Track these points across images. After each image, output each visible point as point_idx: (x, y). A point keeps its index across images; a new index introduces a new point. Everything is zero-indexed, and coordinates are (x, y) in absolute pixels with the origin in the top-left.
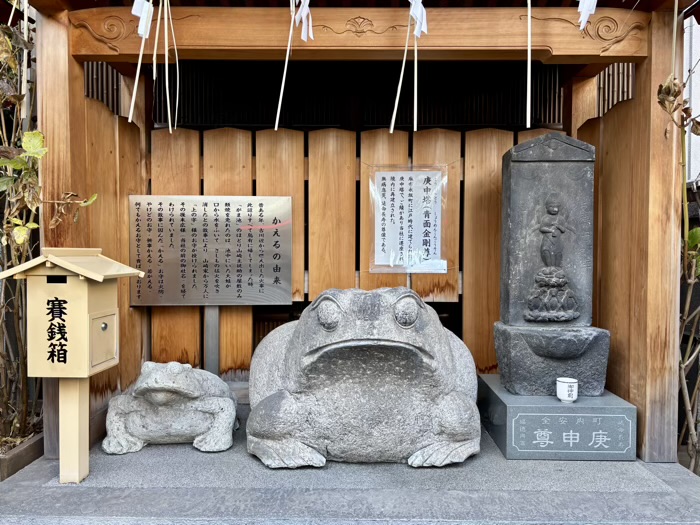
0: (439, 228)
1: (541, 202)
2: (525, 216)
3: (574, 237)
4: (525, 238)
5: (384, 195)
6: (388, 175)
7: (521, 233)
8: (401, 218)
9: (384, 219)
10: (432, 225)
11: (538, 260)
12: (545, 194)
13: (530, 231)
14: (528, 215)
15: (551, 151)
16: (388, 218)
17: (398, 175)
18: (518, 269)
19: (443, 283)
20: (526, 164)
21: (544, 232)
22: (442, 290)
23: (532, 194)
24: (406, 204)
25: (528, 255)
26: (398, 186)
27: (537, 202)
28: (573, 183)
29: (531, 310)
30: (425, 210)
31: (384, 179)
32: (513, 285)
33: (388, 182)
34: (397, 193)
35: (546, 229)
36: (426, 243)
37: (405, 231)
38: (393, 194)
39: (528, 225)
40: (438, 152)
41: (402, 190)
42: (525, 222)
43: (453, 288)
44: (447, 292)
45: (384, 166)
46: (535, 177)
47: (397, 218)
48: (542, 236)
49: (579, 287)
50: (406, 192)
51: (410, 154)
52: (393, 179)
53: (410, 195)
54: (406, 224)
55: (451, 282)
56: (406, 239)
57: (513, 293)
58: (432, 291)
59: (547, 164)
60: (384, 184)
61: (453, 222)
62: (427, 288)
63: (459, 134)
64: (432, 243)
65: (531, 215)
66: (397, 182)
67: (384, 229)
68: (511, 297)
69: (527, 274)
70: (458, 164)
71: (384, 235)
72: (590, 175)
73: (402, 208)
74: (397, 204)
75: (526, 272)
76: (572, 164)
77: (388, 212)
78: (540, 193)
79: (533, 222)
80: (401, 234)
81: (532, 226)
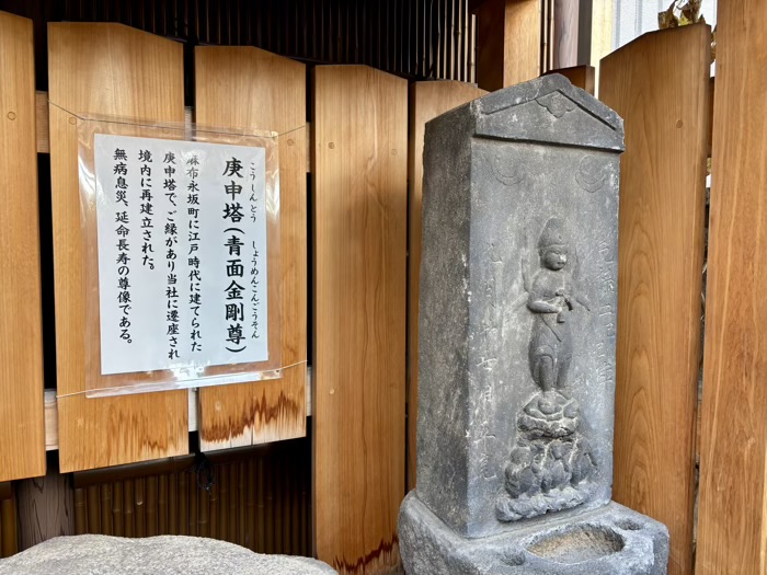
0: (262, 278)
1: (530, 239)
2: (499, 273)
3: (587, 318)
4: (498, 326)
5: (121, 196)
6: (133, 146)
7: (492, 316)
8: (171, 254)
9: (123, 258)
10: (247, 271)
11: (524, 375)
12: (538, 220)
13: (509, 309)
14: (505, 271)
15: (553, 119)
16: (135, 253)
17: (159, 147)
18: (485, 401)
19: (272, 401)
20: (503, 146)
21: (537, 312)
22: (271, 414)
23: (513, 219)
24: (180, 221)
25: (506, 366)
26: (159, 177)
27: (523, 242)
28: (586, 197)
29: (514, 496)
30: (230, 235)
31: (120, 154)
32: (476, 440)
33: (134, 164)
34: (158, 191)
35: (541, 303)
36: (232, 312)
37: (182, 287)
38: (146, 194)
39: (504, 295)
40: (255, 102)
41: (170, 184)
42: (499, 288)
43: (294, 408)
44: (282, 418)
45: (119, 122)
46: (520, 180)
47: (159, 254)
48: (531, 319)
49: (593, 426)
50: (182, 191)
51: (190, 101)
52: (146, 156)
53: (193, 199)
54: (182, 270)
55: (290, 395)
56: (183, 305)
57: (477, 460)
58: (249, 421)
59: (541, 150)
60: (121, 169)
61: (294, 264)
62: (238, 415)
63: (302, 69)
64: (248, 312)
65: (509, 269)
66: (158, 166)
67: (124, 283)
68: (472, 471)
69: (503, 412)
70: (301, 136)
71: (125, 297)
72: (613, 182)
73: (171, 229)
74: (159, 220)
75: (502, 406)
76: (586, 154)
77: (135, 240)
78: (528, 221)
79: (516, 287)
80: (172, 293)
81: (513, 295)
